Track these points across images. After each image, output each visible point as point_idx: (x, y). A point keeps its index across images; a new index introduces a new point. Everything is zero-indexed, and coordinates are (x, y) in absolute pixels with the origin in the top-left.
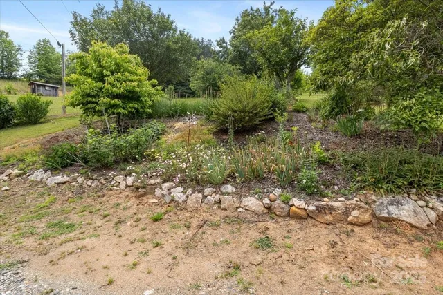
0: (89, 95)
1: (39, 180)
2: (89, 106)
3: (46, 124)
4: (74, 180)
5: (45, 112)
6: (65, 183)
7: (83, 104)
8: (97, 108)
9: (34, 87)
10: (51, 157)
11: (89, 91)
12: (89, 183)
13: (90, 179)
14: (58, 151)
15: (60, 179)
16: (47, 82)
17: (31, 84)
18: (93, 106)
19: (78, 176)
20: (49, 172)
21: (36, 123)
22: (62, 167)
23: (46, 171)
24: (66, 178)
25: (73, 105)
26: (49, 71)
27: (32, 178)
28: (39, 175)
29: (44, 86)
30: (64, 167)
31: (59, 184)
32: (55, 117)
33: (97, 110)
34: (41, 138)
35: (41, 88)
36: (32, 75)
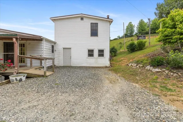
0: (167, 36)
1: (149, 69)
2: (167, 40)
3: (145, 50)
4: (164, 71)
5: (144, 46)
6: (159, 72)
7: (163, 40)
8: (172, 41)
9: (138, 37)
10: (153, 62)
11: (167, 34)
12: (172, 74)
13: (172, 72)
14: (156, 59)
15: (157, 70)
16: (142, 35)
17: (138, 36)
18: (169, 40)
19: (166, 70)
20: (152, 67)
21: (142, 49)
22: (157, 66)
23: (151, 66)
24: (160, 70)
25: (159, 41)
26: (143, 30)
27: (146, 68)
28: (148, 67)
29: (141, 36)
30: (158, 66)
31: (157, 72)
32: (147, 47)
33: (171, 42)
34: (145, 55)
35: (140, 37)
36: (137, 33)
